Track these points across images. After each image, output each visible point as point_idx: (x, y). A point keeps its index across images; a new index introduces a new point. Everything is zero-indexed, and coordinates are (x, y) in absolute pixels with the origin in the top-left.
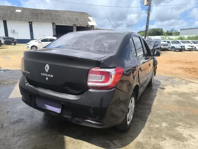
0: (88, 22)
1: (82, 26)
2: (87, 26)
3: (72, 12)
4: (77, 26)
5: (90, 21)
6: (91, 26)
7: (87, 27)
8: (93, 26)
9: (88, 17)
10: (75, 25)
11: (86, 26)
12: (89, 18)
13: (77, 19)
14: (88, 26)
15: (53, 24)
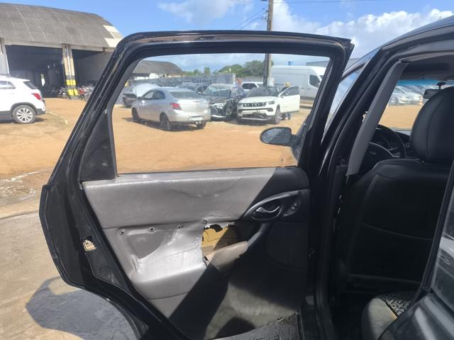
0: (107, 40)
1: (88, 49)
2: (104, 48)
3: (55, 9)
4: (73, 50)
5: (110, 36)
7: (104, 52)
9: (105, 26)
10: (69, 45)
11: (102, 50)
12: (108, 28)
13: (72, 31)
14: (106, 50)
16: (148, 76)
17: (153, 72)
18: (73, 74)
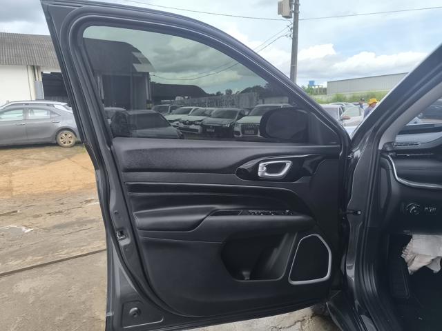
0: (135, 65)
4: (103, 76)
5: (139, 62)
6: (141, 75)
8: (148, 73)
9: (133, 53)
10: (100, 71)
11: (130, 75)
12: (136, 54)
14: (134, 74)
15: (34, 68)
16: (174, 99)
17: (179, 95)
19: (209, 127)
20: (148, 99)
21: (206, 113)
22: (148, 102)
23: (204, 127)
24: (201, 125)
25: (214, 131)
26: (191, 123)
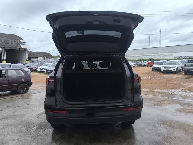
0: (21, 45)
1: (12, 49)
2: (19, 48)
4: (6, 49)
5: (23, 43)
6: (24, 50)
8: (27, 49)
9: (20, 40)
10: (4, 48)
11: (18, 49)
13: (6, 42)
14: (20, 49)
16: (38, 58)
17: (40, 56)
18: (6, 59)
19: (48, 70)
20: (27, 59)
21: (48, 65)
22: (27, 60)
23: (47, 70)
24: (46, 70)
25: (50, 72)
26: (43, 69)
